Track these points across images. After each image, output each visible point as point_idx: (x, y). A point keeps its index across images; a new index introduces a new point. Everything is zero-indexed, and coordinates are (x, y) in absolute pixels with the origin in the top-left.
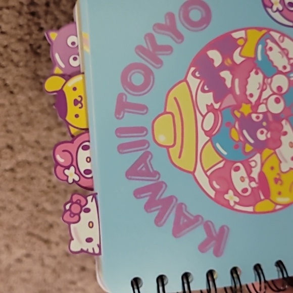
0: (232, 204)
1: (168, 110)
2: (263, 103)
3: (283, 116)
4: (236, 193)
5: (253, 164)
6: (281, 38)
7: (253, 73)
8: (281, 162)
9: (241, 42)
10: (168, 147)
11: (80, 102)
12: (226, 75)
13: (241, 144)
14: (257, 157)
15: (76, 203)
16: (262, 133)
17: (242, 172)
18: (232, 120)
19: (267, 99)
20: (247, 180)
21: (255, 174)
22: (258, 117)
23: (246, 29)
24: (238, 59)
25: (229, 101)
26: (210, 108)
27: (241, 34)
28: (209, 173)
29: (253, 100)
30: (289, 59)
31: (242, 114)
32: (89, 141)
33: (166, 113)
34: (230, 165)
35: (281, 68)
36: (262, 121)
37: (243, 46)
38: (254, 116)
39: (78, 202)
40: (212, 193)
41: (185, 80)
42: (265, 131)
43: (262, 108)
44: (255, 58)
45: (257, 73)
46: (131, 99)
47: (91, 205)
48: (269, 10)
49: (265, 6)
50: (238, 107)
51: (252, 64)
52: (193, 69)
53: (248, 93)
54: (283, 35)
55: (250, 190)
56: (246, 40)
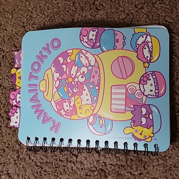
0: (63, 115)
1: (44, 79)
2: (77, 78)
3: (84, 83)
4: (64, 111)
5: (71, 101)
6: (86, 53)
7: (74, 66)
8: (82, 101)
9: (70, 54)
10: (43, 92)
11: (20, 78)
12: (64, 66)
13: (67, 93)
14: (73, 98)
15: (14, 110)
16: (75, 89)
17: (67, 103)
18: (65, 83)
19: (78, 76)
20: (69, 106)
21: (72, 105)
22: (74, 83)
23: (72, 49)
24: (69, 61)
25: (65, 76)
26: (58, 79)
27: (71, 51)
28: (56, 102)
29: (73, 76)
30: (88, 61)
31: (69, 81)
32: (20, 91)
33: (44, 80)
34: (63, 100)
35: (85, 65)
36: (76, 85)
37: (71, 56)
38: (73, 83)
39: (14, 109)
40: (56, 110)
41: (51, 68)
42: (77, 89)
43: (76, 80)
44: (75, 60)
45: (75, 66)
46: (34, 74)
47: (18, 111)
48: (82, 42)
49: (81, 40)
50: (67, 79)
51: (74, 63)
52: (53, 64)
53: (71, 74)
54: (87, 51)
55: (69, 110)
56: (72, 53)
